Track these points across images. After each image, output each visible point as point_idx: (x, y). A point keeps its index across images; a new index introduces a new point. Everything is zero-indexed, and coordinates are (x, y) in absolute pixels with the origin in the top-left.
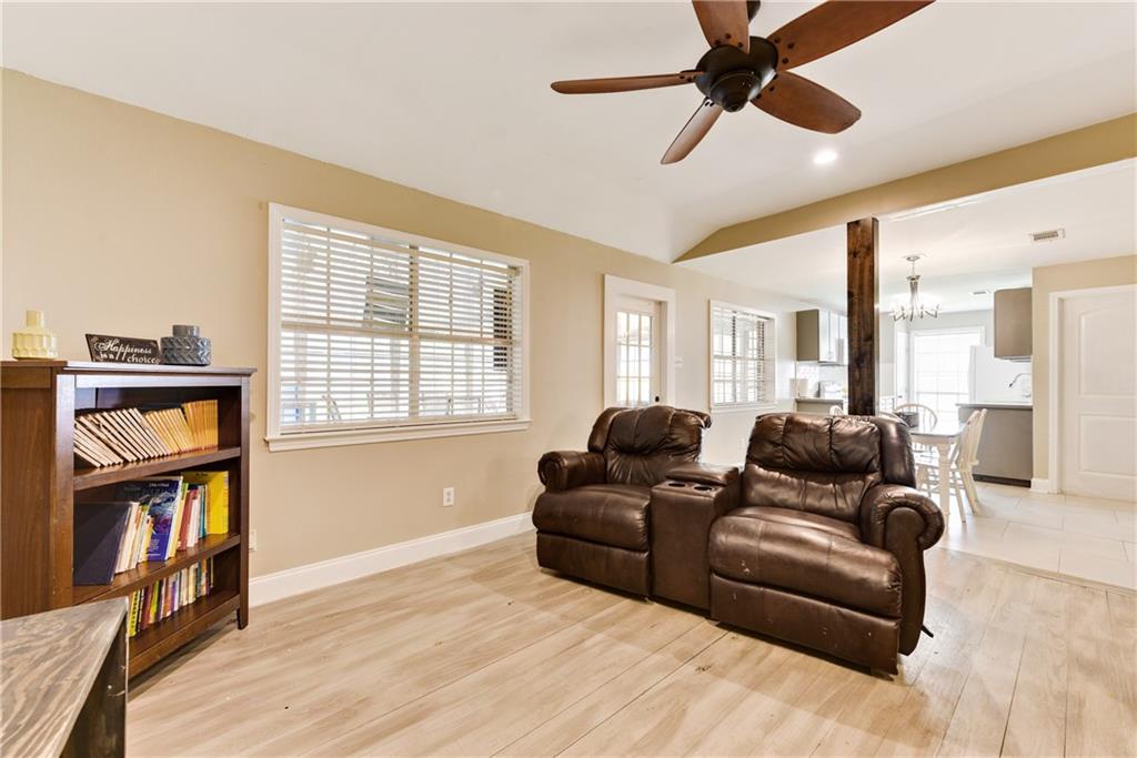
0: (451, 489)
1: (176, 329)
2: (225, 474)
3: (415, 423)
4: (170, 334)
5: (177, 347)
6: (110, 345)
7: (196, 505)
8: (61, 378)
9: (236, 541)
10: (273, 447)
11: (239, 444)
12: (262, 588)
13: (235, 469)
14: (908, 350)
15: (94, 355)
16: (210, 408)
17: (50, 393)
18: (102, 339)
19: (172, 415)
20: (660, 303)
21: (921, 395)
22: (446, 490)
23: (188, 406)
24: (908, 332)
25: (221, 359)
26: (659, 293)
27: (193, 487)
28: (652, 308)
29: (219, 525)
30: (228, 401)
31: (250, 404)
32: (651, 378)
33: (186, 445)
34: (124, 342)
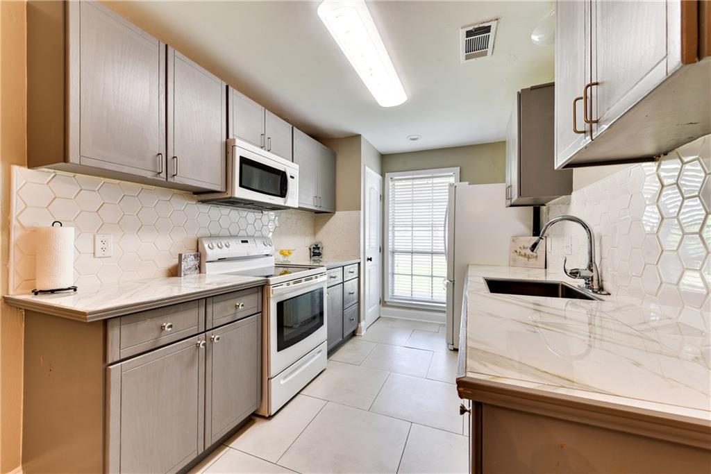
14: (383, 198)
21: (397, 257)
24: (383, 175)
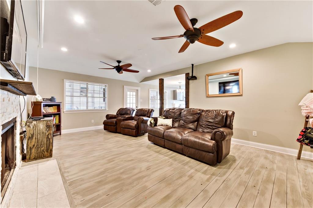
0: (93, 120)
1: (52, 97)
2: (58, 116)
3: (87, 110)
4: (51, 98)
5: (52, 99)
6: (45, 99)
7: (54, 119)
8: (42, 103)
9: (59, 124)
10: (64, 113)
11: (60, 111)
12: (63, 131)
13: (59, 115)
15: (43, 101)
16: (56, 107)
17: (41, 105)
18: (44, 99)
19: (52, 108)
20: (137, 90)
22: (92, 120)
23: (53, 107)
25: (57, 101)
26: (137, 88)
27: (54, 117)
28: (136, 91)
29: (57, 122)
30: (58, 106)
31: (61, 107)
32: (136, 103)
33: (53, 112)
34: (46, 99)
